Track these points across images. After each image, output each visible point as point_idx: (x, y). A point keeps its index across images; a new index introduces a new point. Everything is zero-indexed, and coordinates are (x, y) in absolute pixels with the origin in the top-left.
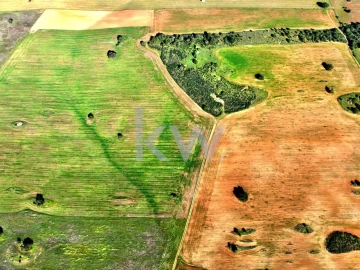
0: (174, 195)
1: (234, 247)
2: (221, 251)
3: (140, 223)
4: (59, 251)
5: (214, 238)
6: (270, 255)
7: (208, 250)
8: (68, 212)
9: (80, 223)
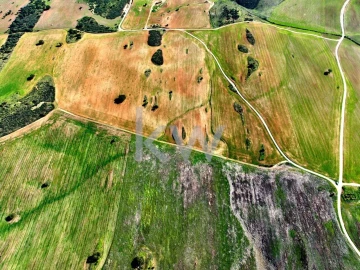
0: (113, 141)
1: (155, 107)
2: (157, 115)
3: (131, 165)
4: (146, 230)
5: (148, 118)
6: (161, 90)
7: (155, 122)
8: (111, 228)
9: (123, 215)
